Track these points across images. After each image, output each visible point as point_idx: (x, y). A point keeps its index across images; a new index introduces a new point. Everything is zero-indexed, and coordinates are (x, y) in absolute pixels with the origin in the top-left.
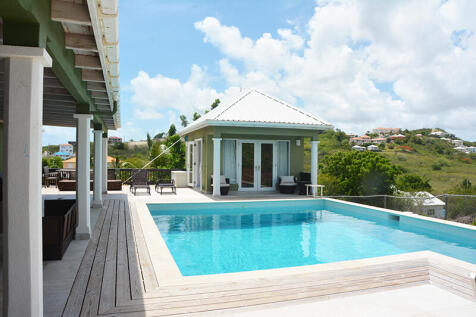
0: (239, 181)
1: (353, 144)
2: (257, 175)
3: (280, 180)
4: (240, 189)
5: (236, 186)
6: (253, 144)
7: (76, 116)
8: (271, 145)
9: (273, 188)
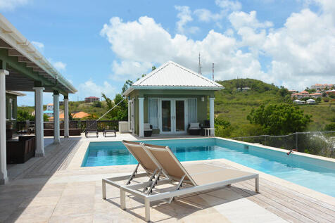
0: (160, 127)
1: (295, 99)
2: (173, 122)
3: (189, 126)
4: (161, 132)
5: (159, 130)
6: (170, 101)
7: (34, 88)
8: (183, 101)
9: (185, 132)
